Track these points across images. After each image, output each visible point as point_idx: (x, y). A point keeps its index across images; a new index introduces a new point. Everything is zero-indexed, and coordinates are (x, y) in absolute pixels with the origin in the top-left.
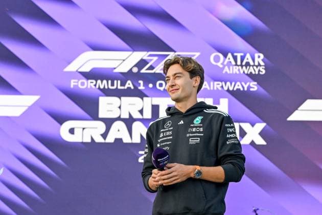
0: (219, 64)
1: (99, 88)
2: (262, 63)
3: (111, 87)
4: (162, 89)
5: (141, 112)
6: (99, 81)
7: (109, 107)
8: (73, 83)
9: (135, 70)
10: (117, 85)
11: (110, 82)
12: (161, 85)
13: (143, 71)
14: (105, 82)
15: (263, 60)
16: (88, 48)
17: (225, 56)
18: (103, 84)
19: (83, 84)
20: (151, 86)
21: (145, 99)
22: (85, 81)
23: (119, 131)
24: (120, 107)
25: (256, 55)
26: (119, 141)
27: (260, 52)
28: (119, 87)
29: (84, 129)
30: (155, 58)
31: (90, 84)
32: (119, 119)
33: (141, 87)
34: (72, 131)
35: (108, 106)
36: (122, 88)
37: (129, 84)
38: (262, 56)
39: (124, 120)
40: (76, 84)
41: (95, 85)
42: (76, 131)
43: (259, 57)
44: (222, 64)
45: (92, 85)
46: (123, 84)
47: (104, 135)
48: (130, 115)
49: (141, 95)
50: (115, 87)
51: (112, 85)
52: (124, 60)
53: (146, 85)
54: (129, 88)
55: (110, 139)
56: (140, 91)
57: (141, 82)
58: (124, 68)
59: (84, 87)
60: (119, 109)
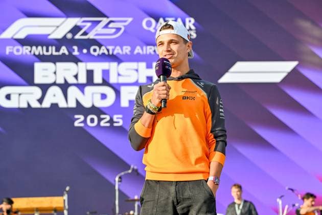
0: (152, 29)
1: (34, 54)
2: (193, 28)
3: (46, 53)
4: (96, 54)
5: (76, 77)
6: (34, 48)
7: (45, 73)
8: (8, 50)
9: (69, 36)
10: (52, 51)
11: (45, 48)
12: (95, 50)
13: (78, 37)
14: (40, 48)
15: (194, 24)
16: (22, 15)
17: (157, 21)
18: (38, 50)
19: (18, 50)
20: (85, 51)
21: (80, 64)
22: (20, 47)
23: (54, 97)
24: (55, 73)
25: (187, 20)
26: (54, 106)
27: (191, 16)
28: (55, 53)
29: (20, 94)
30: (89, 24)
31: (25, 51)
32: (54, 84)
33: (76, 53)
34: (8, 97)
35: (43, 72)
36: (57, 54)
37: (64, 50)
38: (193, 20)
39: (60, 85)
40: (11, 51)
41: (30, 52)
42: (12, 97)
43: (190, 21)
44: (155, 29)
45: (28, 52)
46: (58, 50)
47: (41, 101)
48: (65, 81)
49: (76, 60)
50: (49, 53)
51: (47, 51)
52: (58, 27)
53: (80, 50)
54: (64, 54)
55: (46, 104)
56: (74, 56)
57: (75, 48)
58: (58, 35)
59: (20, 53)
60: (54, 75)
